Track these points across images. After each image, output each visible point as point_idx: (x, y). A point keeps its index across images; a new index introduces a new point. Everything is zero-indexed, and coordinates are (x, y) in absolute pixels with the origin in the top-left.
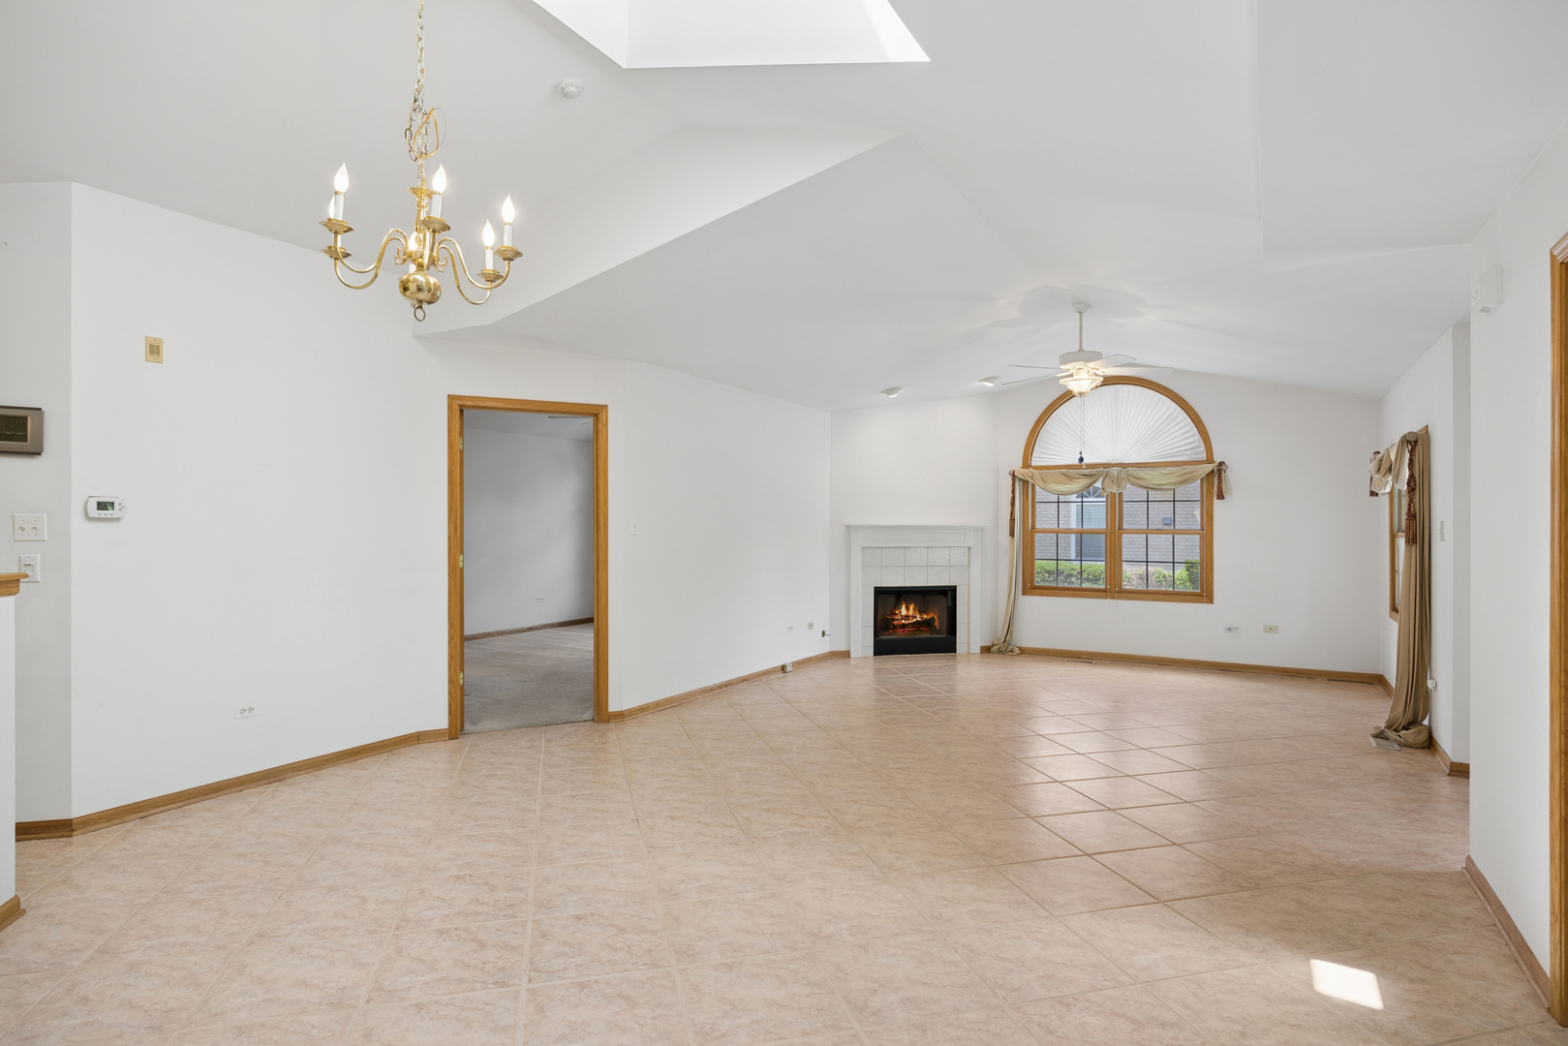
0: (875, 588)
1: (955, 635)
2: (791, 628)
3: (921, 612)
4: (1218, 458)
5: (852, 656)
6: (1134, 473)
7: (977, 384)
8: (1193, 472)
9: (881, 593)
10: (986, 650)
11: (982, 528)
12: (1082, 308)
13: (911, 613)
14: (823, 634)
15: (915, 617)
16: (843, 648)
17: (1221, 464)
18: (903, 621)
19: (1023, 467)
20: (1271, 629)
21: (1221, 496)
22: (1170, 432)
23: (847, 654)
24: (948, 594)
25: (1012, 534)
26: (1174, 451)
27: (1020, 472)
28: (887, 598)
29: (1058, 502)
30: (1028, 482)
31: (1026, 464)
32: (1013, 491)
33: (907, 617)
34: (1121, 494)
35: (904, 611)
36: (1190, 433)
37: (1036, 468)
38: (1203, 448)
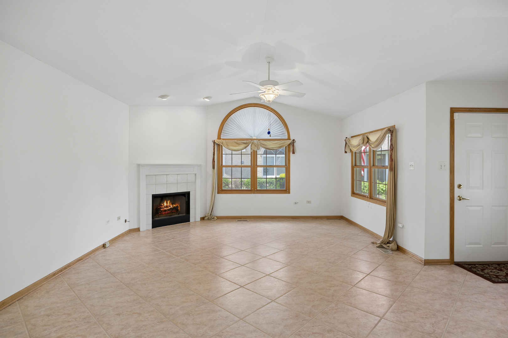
0: (152, 195)
1: (189, 214)
2: (108, 222)
3: (172, 204)
4: (292, 138)
5: (141, 230)
6: (263, 143)
7: (202, 99)
8: (284, 143)
9: (155, 197)
10: (203, 219)
11: (201, 165)
12: (270, 61)
13: (168, 204)
14: (126, 221)
15: (170, 206)
16: (136, 227)
17: (294, 140)
18: (165, 209)
19: (218, 139)
20: (309, 202)
21: (294, 153)
22: (274, 127)
23: (138, 230)
24: (186, 196)
25: (214, 168)
26: (276, 134)
27: (217, 141)
28: (157, 199)
29: (232, 154)
30: (220, 145)
31: (219, 138)
32: (214, 149)
33: (167, 207)
34: (257, 151)
35: (165, 204)
36: (282, 128)
37: (223, 139)
38: (287, 134)
